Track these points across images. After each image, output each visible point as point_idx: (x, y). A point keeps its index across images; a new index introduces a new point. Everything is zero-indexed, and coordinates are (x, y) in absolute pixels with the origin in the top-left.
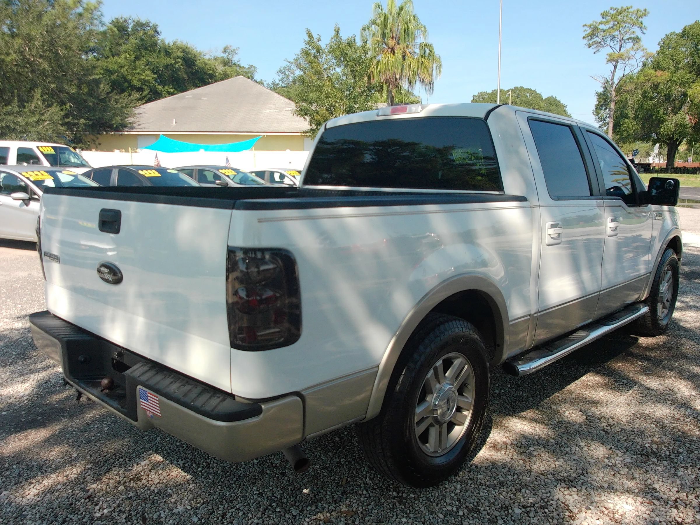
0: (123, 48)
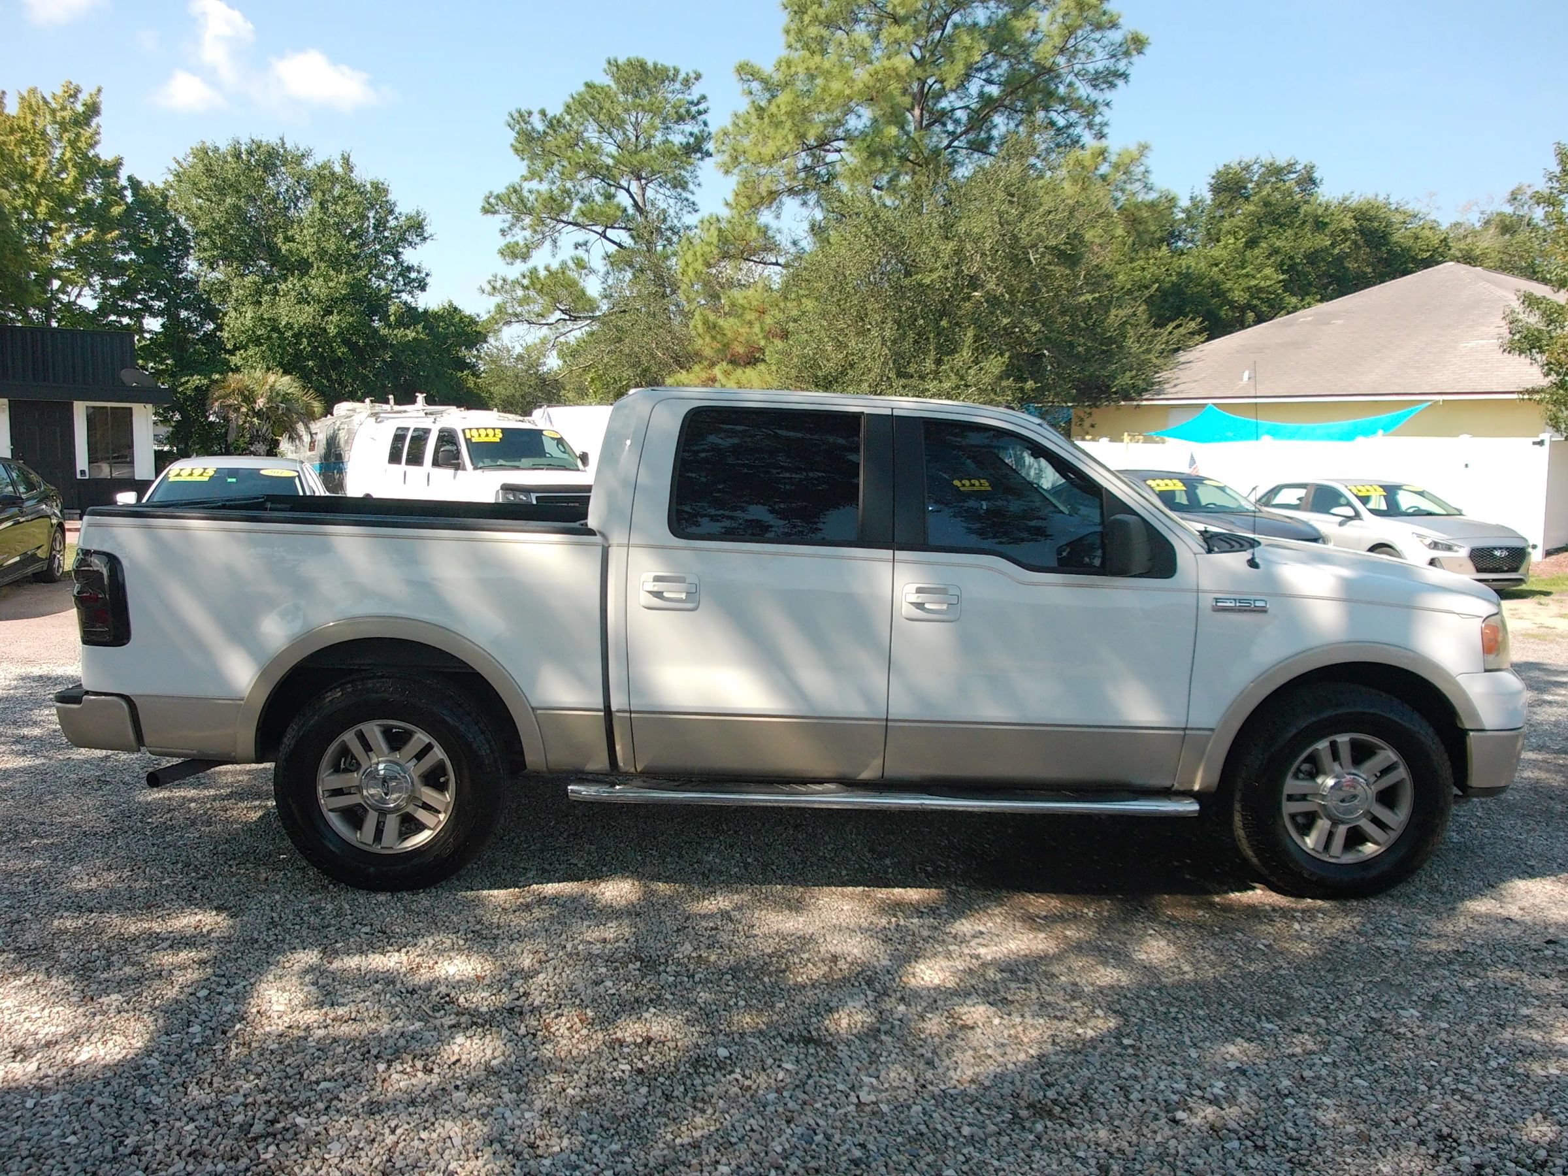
0: (1226, 225)
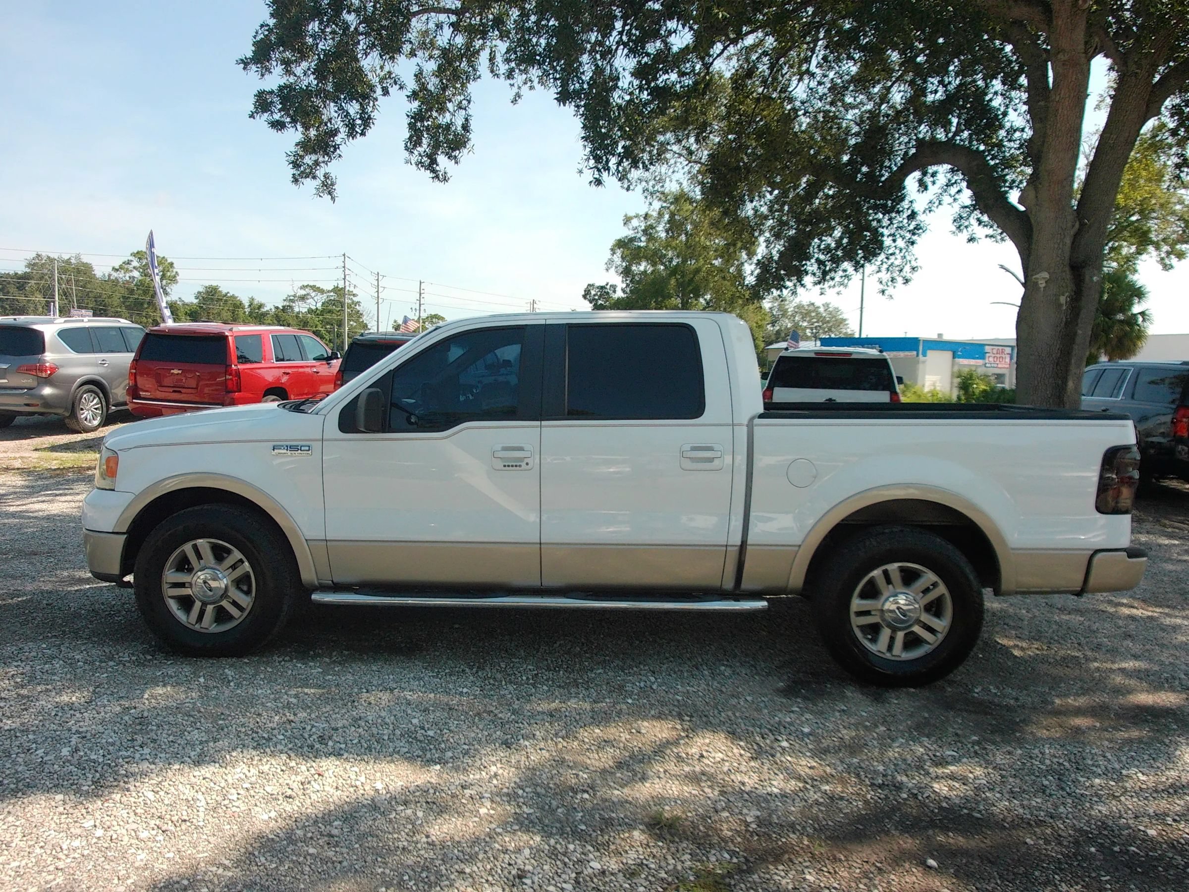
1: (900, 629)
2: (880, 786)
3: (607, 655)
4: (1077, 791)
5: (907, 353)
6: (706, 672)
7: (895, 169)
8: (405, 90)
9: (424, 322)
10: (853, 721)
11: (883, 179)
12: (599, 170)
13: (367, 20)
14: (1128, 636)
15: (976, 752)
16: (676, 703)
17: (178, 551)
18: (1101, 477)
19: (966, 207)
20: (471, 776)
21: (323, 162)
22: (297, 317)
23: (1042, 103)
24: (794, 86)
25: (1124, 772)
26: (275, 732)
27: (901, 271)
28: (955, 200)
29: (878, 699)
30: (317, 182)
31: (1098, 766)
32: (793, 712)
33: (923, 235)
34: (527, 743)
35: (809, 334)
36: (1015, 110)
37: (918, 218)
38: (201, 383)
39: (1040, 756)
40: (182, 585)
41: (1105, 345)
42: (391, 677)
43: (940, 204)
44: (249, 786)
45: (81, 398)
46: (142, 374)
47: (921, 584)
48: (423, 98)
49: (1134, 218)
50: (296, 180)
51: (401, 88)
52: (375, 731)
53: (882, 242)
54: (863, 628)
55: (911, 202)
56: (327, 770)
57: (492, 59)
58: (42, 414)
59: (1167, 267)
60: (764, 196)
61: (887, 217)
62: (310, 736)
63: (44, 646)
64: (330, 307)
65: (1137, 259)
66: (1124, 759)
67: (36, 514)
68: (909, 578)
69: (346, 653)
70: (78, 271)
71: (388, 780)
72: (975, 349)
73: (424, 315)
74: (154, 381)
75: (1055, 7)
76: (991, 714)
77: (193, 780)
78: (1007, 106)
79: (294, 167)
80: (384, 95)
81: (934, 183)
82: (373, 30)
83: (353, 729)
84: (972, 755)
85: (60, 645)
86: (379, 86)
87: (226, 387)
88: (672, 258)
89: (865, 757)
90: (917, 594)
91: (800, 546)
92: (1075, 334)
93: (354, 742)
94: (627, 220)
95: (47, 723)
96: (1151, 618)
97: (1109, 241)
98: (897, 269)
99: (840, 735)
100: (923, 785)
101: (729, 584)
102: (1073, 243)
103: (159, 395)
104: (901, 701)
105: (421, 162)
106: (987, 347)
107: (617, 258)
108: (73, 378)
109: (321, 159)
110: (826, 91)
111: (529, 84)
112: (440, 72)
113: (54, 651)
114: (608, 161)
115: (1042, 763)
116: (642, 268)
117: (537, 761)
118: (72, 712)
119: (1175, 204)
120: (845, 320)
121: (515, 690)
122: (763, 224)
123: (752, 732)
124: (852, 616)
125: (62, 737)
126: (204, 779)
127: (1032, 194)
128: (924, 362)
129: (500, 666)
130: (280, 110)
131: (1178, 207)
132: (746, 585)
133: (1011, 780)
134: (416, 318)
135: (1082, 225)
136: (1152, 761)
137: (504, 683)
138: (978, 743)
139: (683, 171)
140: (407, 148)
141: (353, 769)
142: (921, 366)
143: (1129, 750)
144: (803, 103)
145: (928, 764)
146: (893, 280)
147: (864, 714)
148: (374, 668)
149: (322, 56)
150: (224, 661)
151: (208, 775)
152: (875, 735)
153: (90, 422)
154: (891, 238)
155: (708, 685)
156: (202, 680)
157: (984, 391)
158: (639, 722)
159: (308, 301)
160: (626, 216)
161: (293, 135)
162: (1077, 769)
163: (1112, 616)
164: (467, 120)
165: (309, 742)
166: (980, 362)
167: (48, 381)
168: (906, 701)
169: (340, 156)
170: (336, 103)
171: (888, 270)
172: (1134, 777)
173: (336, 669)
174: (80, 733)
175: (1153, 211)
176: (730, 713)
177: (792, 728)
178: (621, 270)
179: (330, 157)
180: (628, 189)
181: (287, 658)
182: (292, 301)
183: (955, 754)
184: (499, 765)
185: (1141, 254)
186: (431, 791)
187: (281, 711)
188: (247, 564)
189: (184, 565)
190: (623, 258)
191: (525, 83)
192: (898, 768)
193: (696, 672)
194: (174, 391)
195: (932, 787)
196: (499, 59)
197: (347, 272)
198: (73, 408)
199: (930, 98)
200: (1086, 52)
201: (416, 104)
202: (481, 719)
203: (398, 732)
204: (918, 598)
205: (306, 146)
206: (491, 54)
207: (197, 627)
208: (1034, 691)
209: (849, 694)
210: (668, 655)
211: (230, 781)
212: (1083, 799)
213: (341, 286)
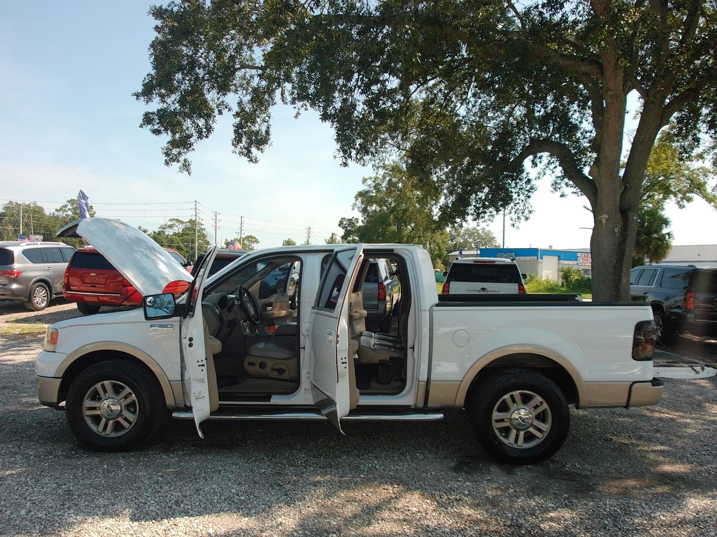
1: (522, 430)
2: (509, 526)
3: (349, 448)
4: (625, 527)
5: (531, 257)
6: (408, 457)
7: (517, 155)
8: (232, 112)
9: (243, 240)
10: (494, 486)
11: (511, 161)
12: (346, 158)
13: (210, 73)
14: (658, 431)
15: (566, 504)
16: (390, 477)
17: (93, 388)
18: (635, 339)
19: (559, 177)
20: (266, 524)
21: (184, 153)
22: (167, 238)
23: (601, 118)
24: (459, 107)
25: (652, 515)
26: (149, 499)
27: (523, 213)
28: (553, 172)
29: (510, 472)
30: (180, 164)
31: (637, 512)
32: (459, 481)
33: (535, 192)
34: (300, 503)
35: (473, 246)
36: (587, 121)
37: (532, 183)
38: (108, 281)
39: (604, 506)
40: (94, 408)
41: (647, 253)
42: (219, 463)
43: (544, 174)
44: (133, 532)
45: (35, 290)
46: (72, 276)
47: (533, 403)
48: (243, 116)
49: (661, 179)
50: (167, 163)
51: (229, 110)
52: (209, 497)
53: (511, 197)
54: (500, 430)
55: (528, 173)
56: (180, 522)
57: (282, 94)
58: (11, 300)
59: (681, 207)
60: (443, 169)
61: (514, 182)
62: (170, 501)
63: (11, 446)
64: (187, 232)
65: (664, 202)
66: (652, 507)
67: (6, 363)
68: (526, 399)
69: (192, 448)
70: (35, 212)
71: (216, 527)
72: (571, 255)
73: (243, 236)
74: (79, 280)
75: (605, 65)
76: (576, 481)
77: (99, 529)
78: (582, 118)
79: (166, 156)
80: (220, 114)
81: (541, 162)
82: (213, 78)
83: (196, 496)
84: (564, 506)
85: (20, 446)
86: (217, 110)
87: (123, 283)
88: (391, 203)
89: (501, 509)
90: (531, 409)
91: (461, 381)
92: (625, 250)
93: (196, 504)
94: (364, 181)
95: (12, 495)
96: (672, 420)
97: (647, 192)
98: (521, 211)
99: (487, 495)
100: (534, 525)
101: (421, 404)
102: (621, 197)
103: (83, 288)
104: (523, 474)
105: (242, 152)
106: (578, 254)
107: (359, 203)
108: (31, 278)
109: (182, 151)
110: (477, 111)
111: (305, 107)
112: (252, 101)
113: (16, 449)
114: (350, 152)
115: (605, 510)
116: (373, 208)
117: (306, 514)
118: (27, 487)
119: (684, 170)
120: (494, 238)
121: (294, 470)
122: (443, 185)
123: (435, 495)
124: (493, 422)
125: (21, 503)
126: (106, 528)
127: (596, 170)
128: (541, 263)
129: (285, 455)
130: (158, 123)
131: (686, 172)
132: (430, 404)
133: (586, 521)
134: (239, 238)
135: (626, 187)
136: (669, 508)
137: (287, 466)
138: (568, 498)
139: (395, 155)
140: (233, 145)
141: (195, 521)
142: (540, 265)
143: (656, 502)
144: (463, 117)
145: (537, 512)
146: (519, 218)
147: (501, 482)
148: (209, 458)
149: (183, 93)
150: (119, 454)
151: (108, 526)
152: (507, 495)
153: (40, 304)
154: (517, 194)
155: (409, 465)
156: (105, 466)
157: (578, 280)
158: (368, 489)
159: (174, 228)
160: (364, 178)
161: (166, 137)
162: (625, 513)
163: (649, 419)
164: (268, 128)
165: (169, 504)
166: (575, 262)
167: (15, 281)
168: (526, 473)
169: (193, 149)
170: (191, 119)
171: (515, 212)
172: (658, 518)
173: (187, 458)
174: (32, 500)
175: (671, 174)
176: (421, 483)
177: (458, 491)
178: (361, 209)
179: (188, 149)
180: (364, 165)
181: (157, 452)
182: (164, 228)
183: (553, 505)
184: (283, 517)
185: (666, 199)
186: (242, 534)
187: (153, 485)
188: (134, 395)
189: (96, 397)
190: (362, 203)
191: (302, 107)
192: (520, 515)
193: (402, 457)
194: (91, 286)
195: (540, 526)
196: (287, 94)
197: (197, 211)
198: (30, 296)
199: (537, 114)
200: (624, 90)
201: (239, 119)
202: (273, 489)
203: (223, 498)
204: (531, 411)
205: (174, 143)
206: (282, 91)
207: (103, 434)
208: (601, 466)
209: (493, 469)
210: (385, 447)
211: (122, 530)
212: (627, 532)
213: (194, 219)
